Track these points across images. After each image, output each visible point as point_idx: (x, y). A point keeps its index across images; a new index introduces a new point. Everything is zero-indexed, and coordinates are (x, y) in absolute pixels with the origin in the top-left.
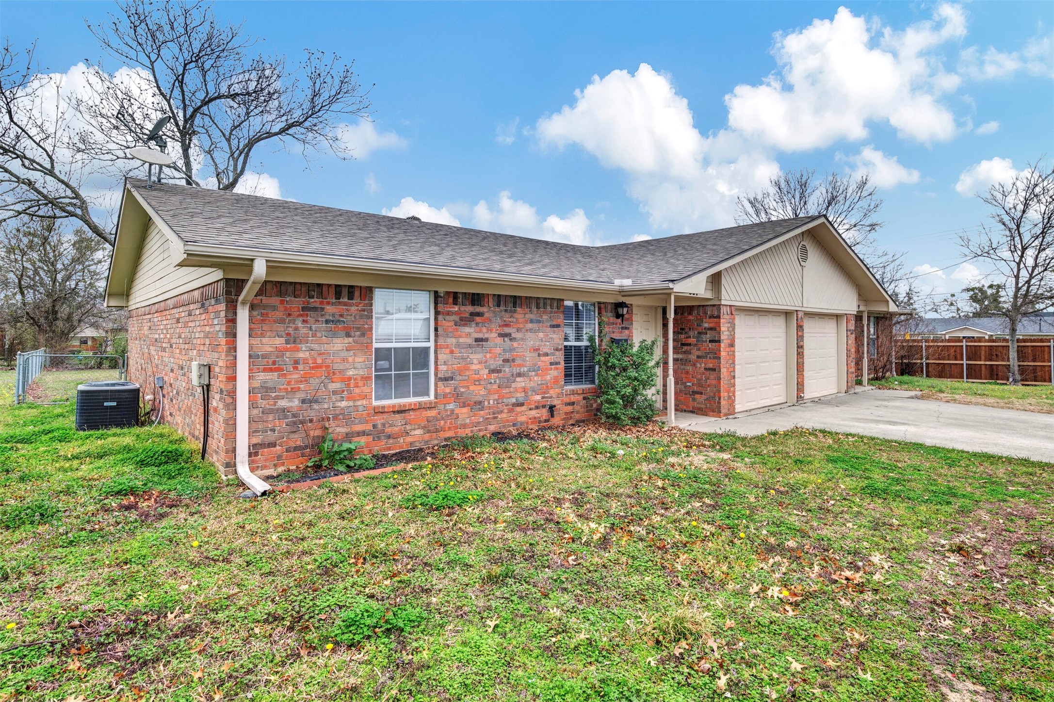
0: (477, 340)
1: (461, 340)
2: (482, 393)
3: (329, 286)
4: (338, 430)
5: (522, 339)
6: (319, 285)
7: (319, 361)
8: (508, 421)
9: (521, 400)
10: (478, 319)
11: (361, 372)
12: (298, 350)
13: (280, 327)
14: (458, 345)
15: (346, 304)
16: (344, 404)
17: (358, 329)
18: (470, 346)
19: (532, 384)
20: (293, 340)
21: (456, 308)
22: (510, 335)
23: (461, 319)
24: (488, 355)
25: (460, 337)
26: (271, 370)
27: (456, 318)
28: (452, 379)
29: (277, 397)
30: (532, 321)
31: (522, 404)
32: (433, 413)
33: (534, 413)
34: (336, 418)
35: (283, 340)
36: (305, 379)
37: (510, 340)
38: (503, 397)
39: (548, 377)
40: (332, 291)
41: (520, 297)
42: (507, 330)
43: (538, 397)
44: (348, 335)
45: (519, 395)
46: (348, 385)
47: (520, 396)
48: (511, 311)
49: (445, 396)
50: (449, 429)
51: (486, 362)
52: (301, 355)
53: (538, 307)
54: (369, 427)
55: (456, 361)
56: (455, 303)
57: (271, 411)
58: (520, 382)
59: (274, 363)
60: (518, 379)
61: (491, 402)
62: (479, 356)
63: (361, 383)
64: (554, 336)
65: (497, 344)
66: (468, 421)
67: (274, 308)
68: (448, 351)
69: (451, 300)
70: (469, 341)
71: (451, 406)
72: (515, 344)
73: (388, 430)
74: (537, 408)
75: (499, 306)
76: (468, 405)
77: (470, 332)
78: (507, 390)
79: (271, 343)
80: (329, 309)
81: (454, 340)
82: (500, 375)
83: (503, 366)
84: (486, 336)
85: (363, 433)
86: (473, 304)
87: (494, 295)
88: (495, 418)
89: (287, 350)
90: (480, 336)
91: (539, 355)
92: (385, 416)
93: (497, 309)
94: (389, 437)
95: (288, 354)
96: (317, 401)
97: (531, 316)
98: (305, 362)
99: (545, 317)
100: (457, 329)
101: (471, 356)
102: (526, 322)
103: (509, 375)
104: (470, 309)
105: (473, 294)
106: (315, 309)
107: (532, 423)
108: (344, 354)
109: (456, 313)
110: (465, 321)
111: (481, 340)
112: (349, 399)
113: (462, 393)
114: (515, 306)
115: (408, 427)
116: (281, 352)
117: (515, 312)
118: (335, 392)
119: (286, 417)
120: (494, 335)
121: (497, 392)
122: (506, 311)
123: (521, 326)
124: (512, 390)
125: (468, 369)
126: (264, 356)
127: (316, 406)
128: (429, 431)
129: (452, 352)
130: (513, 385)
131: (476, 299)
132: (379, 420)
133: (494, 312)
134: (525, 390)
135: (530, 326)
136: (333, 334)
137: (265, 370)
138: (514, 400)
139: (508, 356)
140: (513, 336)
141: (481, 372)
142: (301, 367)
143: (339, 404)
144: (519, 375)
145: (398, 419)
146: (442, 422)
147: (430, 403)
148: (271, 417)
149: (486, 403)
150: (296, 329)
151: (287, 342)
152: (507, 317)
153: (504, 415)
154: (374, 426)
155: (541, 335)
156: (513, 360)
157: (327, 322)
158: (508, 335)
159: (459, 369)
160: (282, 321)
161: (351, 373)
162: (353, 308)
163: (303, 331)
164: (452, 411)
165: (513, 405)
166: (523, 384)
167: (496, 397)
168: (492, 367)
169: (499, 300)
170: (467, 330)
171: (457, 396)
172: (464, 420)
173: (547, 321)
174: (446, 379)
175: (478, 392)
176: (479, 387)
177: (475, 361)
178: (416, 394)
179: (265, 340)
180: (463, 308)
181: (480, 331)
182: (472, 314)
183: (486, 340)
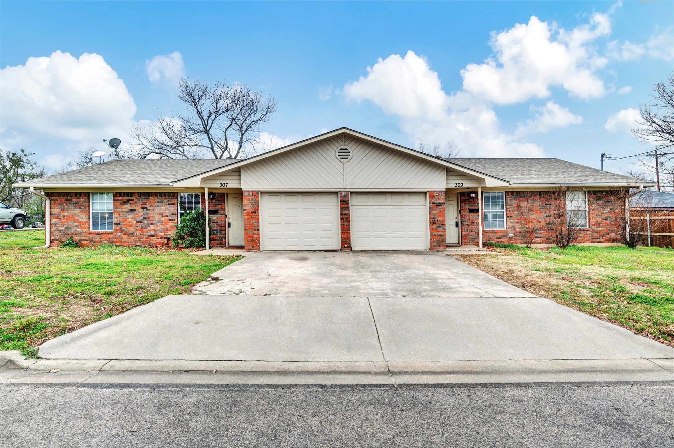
0: (130, 210)
1: (123, 210)
2: (133, 230)
3: (73, 193)
4: (77, 238)
5: (153, 210)
6: (70, 193)
7: (71, 216)
8: (146, 242)
9: (153, 234)
10: (131, 202)
11: (84, 220)
12: (65, 213)
13: (59, 206)
14: (122, 212)
15: (79, 198)
16: (79, 230)
17: (83, 206)
18: (128, 212)
19: (158, 228)
20: (63, 210)
21: (121, 198)
22: (147, 208)
23: (123, 202)
24: (136, 216)
25: (123, 209)
26: (57, 218)
27: (121, 202)
28: (119, 224)
29: (59, 226)
30: (158, 202)
31: (153, 236)
32: (112, 236)
33: (160, 240)
34: (76, 234)
35: (60, 210)
36: (67, 221)
37: (147, 210)
38: (144, 232)
39: (168, 226)
40: (75, 194)
41: (151, 193)
42: (145, 206)
43: (162, 234)
44: (80, 208)
45: (151, 232)
46: (80, 224)
47: (153, 233)
48: (147, 198)
49: (117, 230)
50: (118, 242)
51: (135, 218)
52: (65, 214)
53: (161, 196)
54: (87, 238)
55: (121, 218)
56: (120, 196)
57: (57, 230)
58: (152, 227)
59: (58, 216)
60: (151, 226)
61: (138, 234)
62: (132, 216)
63: (84, 224)
64: (171, 208)
65: (140, 212)
66: (126, 240)
67: (57, 200)
68: (118, 214)
69: (118, 195)
70: (127, 210)
71: (119, 234)
72: (149, 212)
73: (94, 240)
74: (161, 238)
75: (141, 196)
76: (127, 234)
77: (127, 207)
78: (145, 230)
79: (56, 210)
80: (74, 200)
81: (120, 210)
82: (141, 224)
83: (143, 220)
84: (135, 208)
85: (85, 240)
86: (128, 196)
87: (138, 193)
88: (140, 240)
89: (61, 212)
90: (132, 208)
91: (162, 216)
92: (93, 235)
93: (140, 198)
94: (95, 242)
95: (61, 214)
96: (70, 228)
97: (158, 200)
98: (67, 216)
99: (165, 200)
100: (122, 206)
101: (128, 216)
102: (155, 203)
103: (146, 224)
104: (127, 198)
105: (128, 193)
106: (69, 200)
107: (159, 244)
108: (79, 214)
109: (121, 200)
110: (125, 203)
111: (133, 210)
112: (80, 228)
113: (124, 230)
114: (149, 196)
115: (102, 240)
116: (60, 213)
117: (149, 198)
118: (76, 226)
119: (61, 232)
120: (139, 208)
121: (140, 230)
122: (144, 198)
123: (152, 204)
124: (148, 230)
125: (127, 221)
126: (55, 214)
127: (70, 230)
128: (110, 242)
129: (119, 214)
130: (148, 228)
131: (130, 194)
132: (91, 236)
133: (138, 199)
134: (154, 230)
135: (157, 204)
136: (75, 208)
137: (55, 218)
138: (149, 234)
139: (146, 216)
140: (148, 208)
141: (133, 222)
142: (65, 218)
143: (77, 230)
144: (152, 224)
145: (98, 237)
146: (115, 240)
147: (112, 232)
148: (57, 232)
149: (135, 234)
150: (64, 206)
151: (61, 210)
152: (145, 201)
153: (144, 240)
154: (89, 238)
155: (164, 208)
156: (149, 218)
157: (73, 204)
158: (146, 208)
159: (122, 220)
160: (60, 204)
161: (81, 220)
162: (82, 199)
163: (66, 207)
164: (120, 236)
165: (149, 236)
166: (154, 228)
167: (140, 232)
168: (138, 220)
169: (140, 194)
170: (126, 206)
171: (122, 230)
172: (125, 239)
173: (167, 202)
174: (117, 224)
175: (131, 230)
176: (132, 228)
177: (130, 218)
178: (108, 229)
179: (55, 210)
180: (124, 198)
181: (132, 206)
182: (128, 200)
183: (135, 210)
